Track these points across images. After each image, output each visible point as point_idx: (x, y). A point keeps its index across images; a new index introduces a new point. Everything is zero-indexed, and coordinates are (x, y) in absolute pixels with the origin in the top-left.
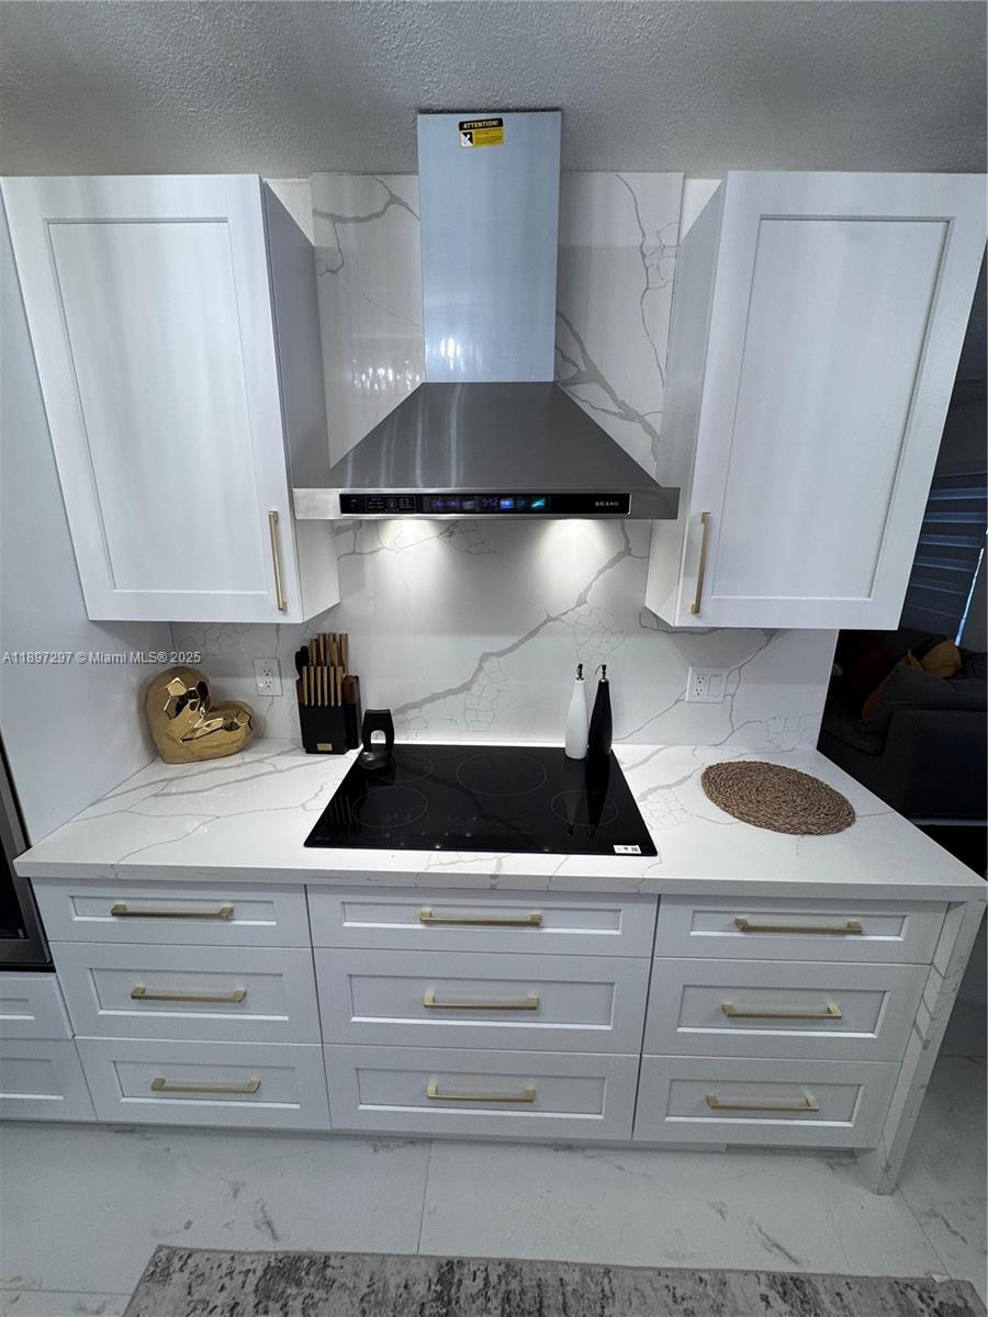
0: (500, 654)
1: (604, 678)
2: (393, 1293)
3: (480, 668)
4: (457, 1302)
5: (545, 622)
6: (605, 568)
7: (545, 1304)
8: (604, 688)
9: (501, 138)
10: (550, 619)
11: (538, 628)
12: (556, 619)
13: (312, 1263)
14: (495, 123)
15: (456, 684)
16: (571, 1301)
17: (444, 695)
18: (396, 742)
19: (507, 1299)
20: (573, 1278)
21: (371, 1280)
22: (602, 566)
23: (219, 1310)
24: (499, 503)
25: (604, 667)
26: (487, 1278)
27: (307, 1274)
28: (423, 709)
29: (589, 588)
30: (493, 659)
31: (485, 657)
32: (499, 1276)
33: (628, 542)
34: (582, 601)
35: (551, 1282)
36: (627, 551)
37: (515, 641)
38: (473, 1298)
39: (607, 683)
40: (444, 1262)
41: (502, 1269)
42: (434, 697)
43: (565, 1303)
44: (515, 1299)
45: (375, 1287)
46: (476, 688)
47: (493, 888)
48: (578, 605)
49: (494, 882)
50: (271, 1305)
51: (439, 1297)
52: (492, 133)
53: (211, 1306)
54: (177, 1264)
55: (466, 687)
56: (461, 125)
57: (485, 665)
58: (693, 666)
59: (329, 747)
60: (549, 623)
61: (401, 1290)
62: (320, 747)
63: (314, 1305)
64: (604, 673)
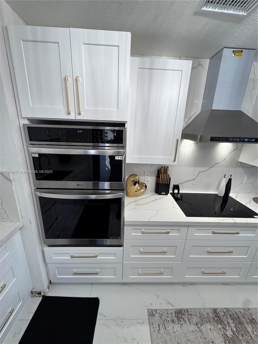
0: (203, 172)
1: (231, 178)
2: (206, 316)
3: (198, 175)
4: (221, 317)
5: (215, 165)
6: (231, 152)
7: (239, 317)
8: (230, 180)
9: (241, 55)
10: (216, 164)
11: (213, 166)
12: (218, 164)
13: (185, 311)
14: (241, 51)
15: (192, 178)
16: (244, 315)
17: (188, 181)
18: (180, 192)
19: (230, 316)
20: (242, 311)
21: (199, 313)
22: (230, 152)
23: (170, 321)
24: (245, 140)
25: (231, 175)
26: (224, 312)
27: (185, 313)
28: (183, 184)
29: (227, 156)
30: (202, 173)
31: (200, 172)
32: (226, 311)
33: (238, 146)
34: (224, 160)
35: (238, 312)
36: (237, 148)
37: (207, 168)
38: (223, 316)
39: (231, 179)
40: (213, 309)
41: (226, 310)
42: (186, 182)
43: (243, 316)
44: (232, 315)
45: (201, 315)
46: (196, 179)
47: (234, 226)
48: (223, 161)
49: (235, 224)
50: (181, 320)
51: (216, 316)
52: (240, 54)
53: (168, 321)
54: (155, 313)
55: (194, 179)
56: (233, 51)
57: (199, 174)
58: (247, 175)
59: (164, 193)
60: (216, 165)
61: (207, 315)
62: (162, 193)
63: (190, 319)
64: (231, 177)
